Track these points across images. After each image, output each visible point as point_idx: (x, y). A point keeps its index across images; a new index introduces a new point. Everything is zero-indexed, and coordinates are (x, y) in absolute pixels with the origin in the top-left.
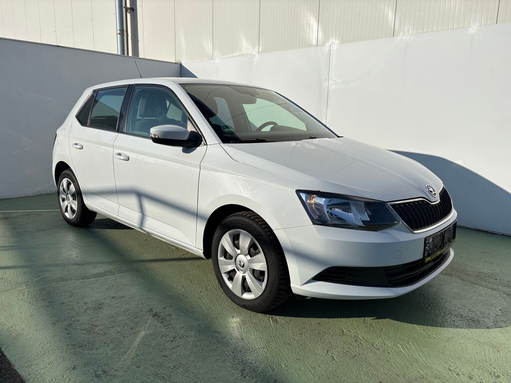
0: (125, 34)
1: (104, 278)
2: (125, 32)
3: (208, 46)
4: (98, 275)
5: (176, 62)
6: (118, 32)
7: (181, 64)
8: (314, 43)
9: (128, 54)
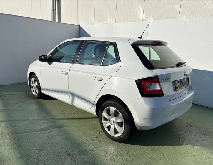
0: (55, 11)
1: (44, 131)
2: (55, 10)
3: (92, 18)
4: (42, 130)
5: (78, 25)
6: (52, 10)
7: (80, 26)
8: (141, 19)
9: (56, 21)
